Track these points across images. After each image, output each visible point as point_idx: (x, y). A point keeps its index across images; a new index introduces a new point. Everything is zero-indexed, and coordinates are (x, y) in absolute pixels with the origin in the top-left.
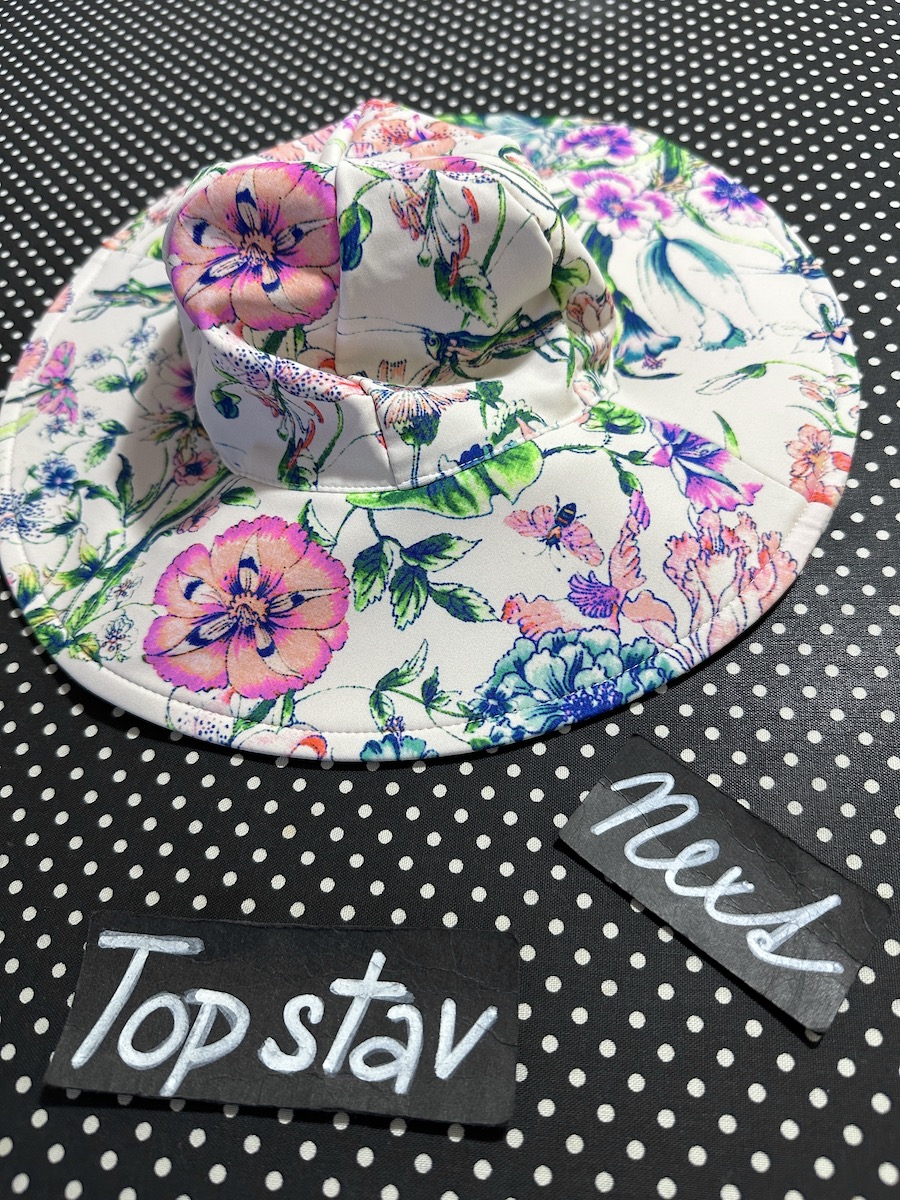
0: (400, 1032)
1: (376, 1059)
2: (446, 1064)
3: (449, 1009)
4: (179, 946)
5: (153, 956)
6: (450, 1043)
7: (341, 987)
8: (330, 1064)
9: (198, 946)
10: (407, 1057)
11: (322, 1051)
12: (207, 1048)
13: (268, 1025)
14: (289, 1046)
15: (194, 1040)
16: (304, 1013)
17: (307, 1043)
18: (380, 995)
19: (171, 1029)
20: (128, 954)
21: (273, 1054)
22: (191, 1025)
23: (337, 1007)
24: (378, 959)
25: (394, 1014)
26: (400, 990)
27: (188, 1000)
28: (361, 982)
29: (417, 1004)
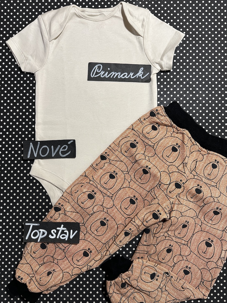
0: (66, 233)
1: (63, 237)
2: (71, 237)
3: (72, 231)
5: (33, 226)
7: (58, 228)
8: (58, 237)
9: (39, 224)
10: (67, 236)
11: (57, 236)
12: (42, 236)
13: (49, 233)
14: (52, 235)
15: (40, 235)
16: (54, 232)
17: (55, 235)
18: (63, 229)
19: (37, 234)
20: (29, 226)
23: (58, 231)
24: (62, 225)
25: (65, 231)
26: (66, 229)
27: (39, 230)
28: (60, 228)
29: (67, 230)
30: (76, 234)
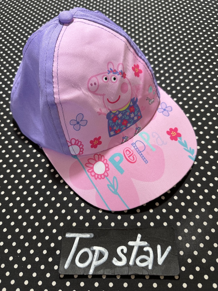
0: (147, 254)
1: (142, 261)
2: (160, 261)
3: (159, 247)
4: (87, 236)
5: (81, 239)
6: (160, 256)
7: (131, 243)
8: (131, 263)
9: (92, 235)
10: (150, 260)
11: (128, 260)
12: (98, 261)
13: (113, 254)
14: (120, 259)
15: (95, 260)
16: (122, 251)
17: (124, 258)
18: (141, 245)
19: (89, 257)
20: (74, 239)
21: (116, 261)
22: (93, 256)
23: (130, 249)
24: (139, 236)
25: (145, 249)
26: (146, 243)
27: (91, 249)
28: (135, 242)
29: (151, 246)
30: (170, 253)
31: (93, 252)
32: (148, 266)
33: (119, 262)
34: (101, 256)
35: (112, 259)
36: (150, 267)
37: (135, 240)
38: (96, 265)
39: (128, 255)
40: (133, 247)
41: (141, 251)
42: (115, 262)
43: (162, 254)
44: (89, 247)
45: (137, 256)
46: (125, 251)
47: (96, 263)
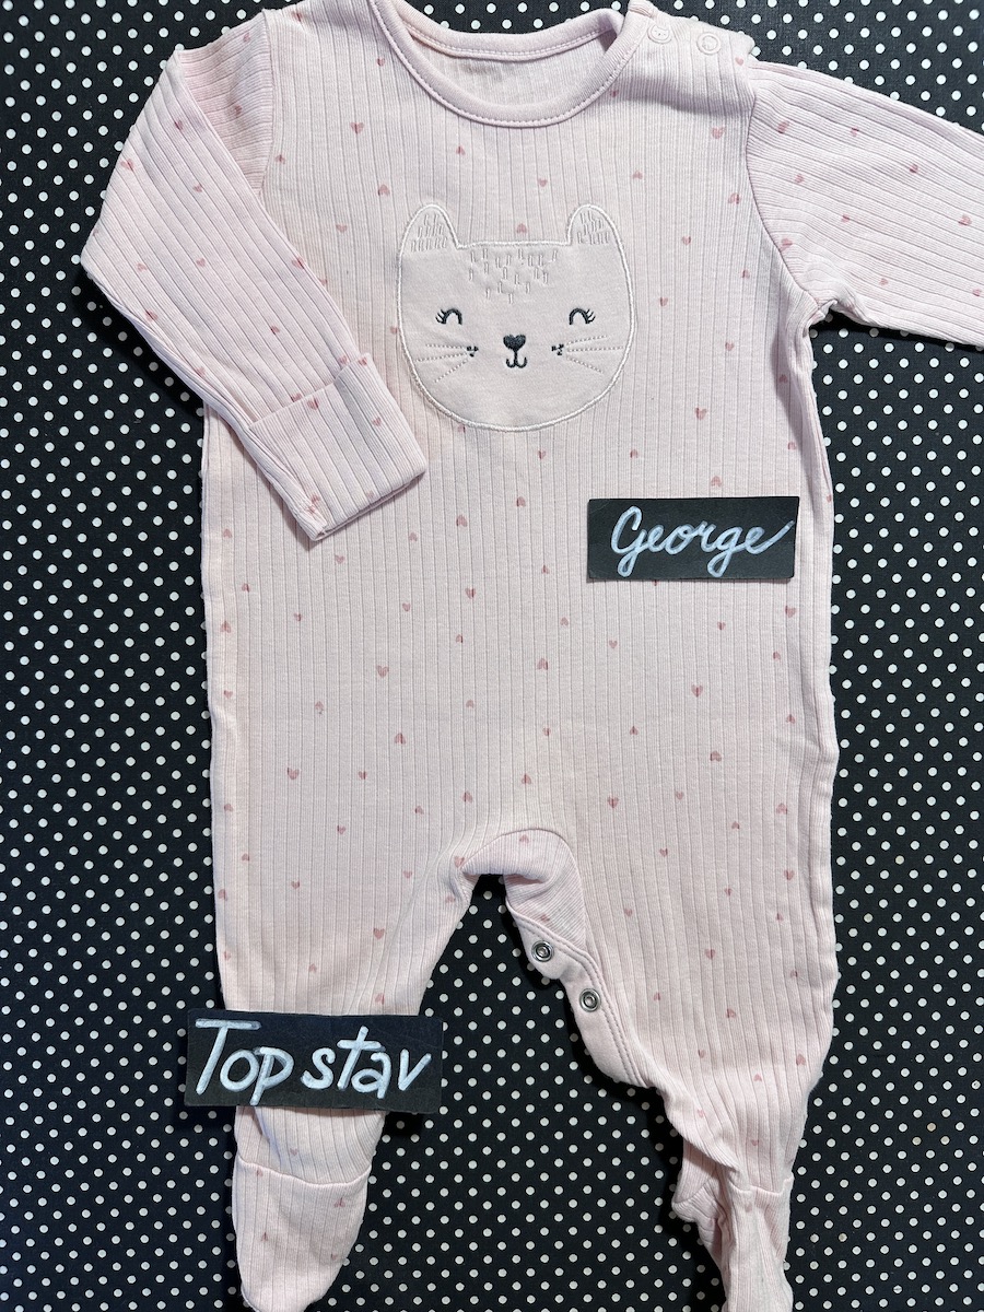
0: (379, 1066)
1: (366, 1081)
2: (404, 1083)
3: (405, 1055)
4: (246, 1026)
5: (231, 1032)
6: (406, 1072)
7: (343, 1044)
8: (341, 1084)
9: (257, 1025)
13: (303, 1064)
14: (318, 1075)
15: (263, 1074)
16: (324, 1058)
17: (328, 1074)
18: (366, 1048)
20: (216, 1031)
21: (310, 1079)
22: (260, 1067)
23: (342, 1055)
24: (364, 1031)
25: (374, 1057)
26: (377, 1045)
27: (256, 1053)
28: (354, 1041)
29: (387, 1052)
30: (425, 1068)
31: (260, 1059)
32: (376, 1091)
33: (316, 1081)
34: (277, 1066)
35: (302, 1074)
36: (381, 1095)
37: (354, 1038)
38: (266, 1085)
39: (336, 1069)
40: (348, 1052)
41: (365, 1060)
42: (308, 1080)
43: (411, 1068)
44: (251, 1049)
45: (354, 1072)
46: (331, 1057)
47: (265, 1082)
